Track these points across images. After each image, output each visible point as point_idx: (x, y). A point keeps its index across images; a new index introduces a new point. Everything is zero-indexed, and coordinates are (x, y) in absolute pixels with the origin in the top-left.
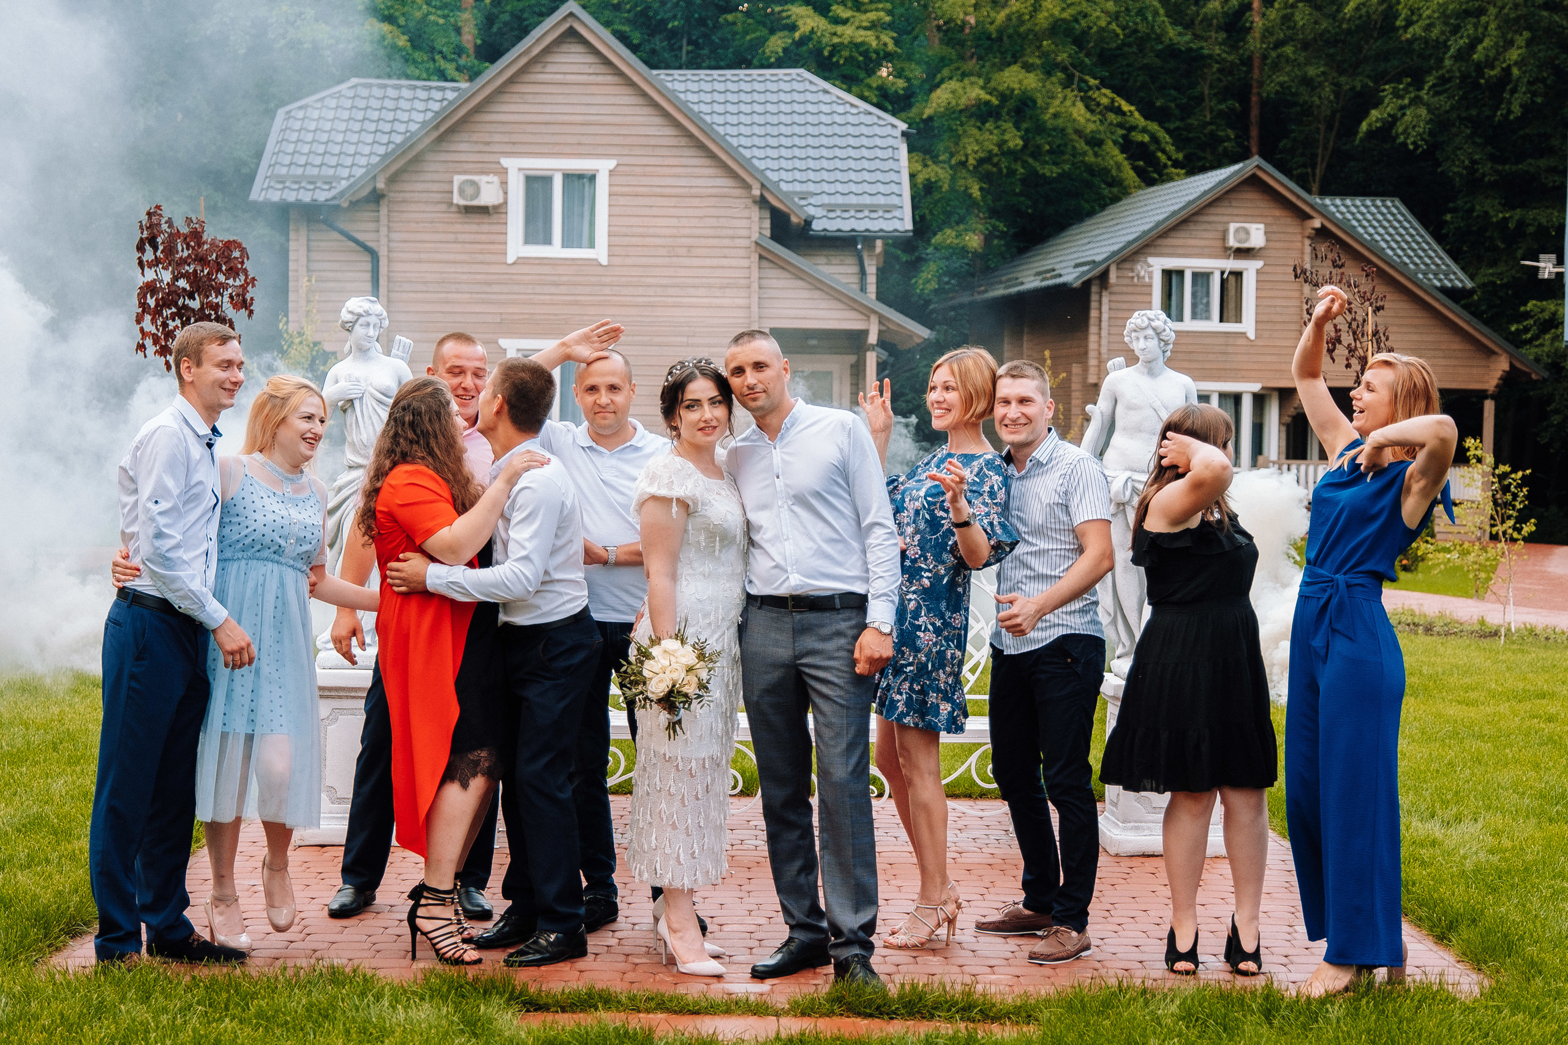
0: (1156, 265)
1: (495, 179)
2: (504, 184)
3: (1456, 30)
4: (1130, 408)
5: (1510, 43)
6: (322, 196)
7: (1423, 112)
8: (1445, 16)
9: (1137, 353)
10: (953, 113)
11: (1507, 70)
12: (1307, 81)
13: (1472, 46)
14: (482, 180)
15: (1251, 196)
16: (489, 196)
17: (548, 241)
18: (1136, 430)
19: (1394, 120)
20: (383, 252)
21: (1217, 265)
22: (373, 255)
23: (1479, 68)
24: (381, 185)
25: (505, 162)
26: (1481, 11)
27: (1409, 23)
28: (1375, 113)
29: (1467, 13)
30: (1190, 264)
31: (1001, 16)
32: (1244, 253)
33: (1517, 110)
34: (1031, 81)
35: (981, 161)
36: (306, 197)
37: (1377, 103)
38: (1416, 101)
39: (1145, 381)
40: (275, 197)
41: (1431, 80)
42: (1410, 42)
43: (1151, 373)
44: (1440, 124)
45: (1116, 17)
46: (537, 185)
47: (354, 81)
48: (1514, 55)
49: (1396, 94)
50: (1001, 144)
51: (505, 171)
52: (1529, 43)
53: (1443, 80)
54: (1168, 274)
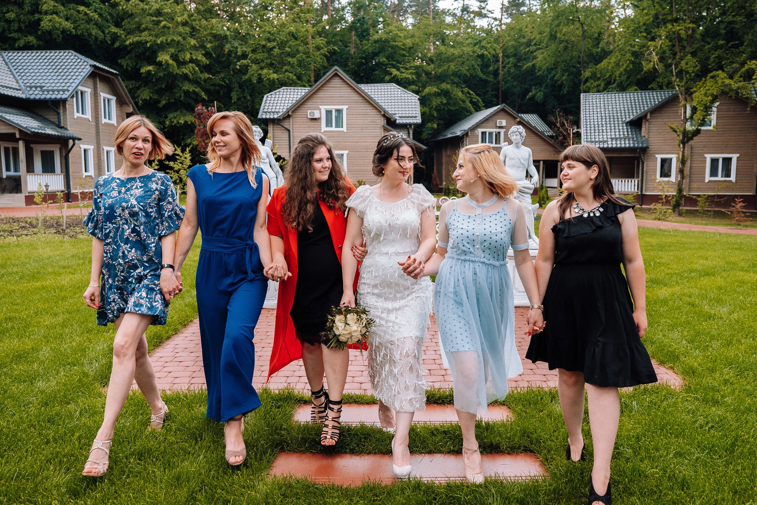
0: (480, 131)
1: (318, 111)
2: (320, 112)
3: (550, 73)
4: (511, 159)
5: (563, 75)
6: (276, 116)
7: (542, 93)
8: (548, 69)
9: (513, 140)
10: (429, 94)
11: (562, 82)
12: (513, 86)
13: (554, 76)
14: (315, 111)
15: (502, 114)
16: (317, 115)
17: (331, 126)
18: (513, 166)
19: (535, 95)
20: (291, 130)
21: (494, 130)
22: (289, 131)
23: (556, 81)
24: (290, 113)
25: (321, 107)
26: (556, 68)
27: (539, 71)
28: (530, 94)
29: (552, 69)
30: (488, 130)
31: (440, 71)
32: (501, 127)
33: (565, 92)
34: (449, 86)
35: (436, 107)
36: (272, 117)
37: (531, 91)
38: (540, 91)
39: (516, 150)
40: (264, 117)
41: (544, 85)
42: (539, 76)
43: (518, 147)
44: (546, 96)
45: (468, 70)
46: (329, 113)
47: (283, 88)
48: (564, 78)
49: (535, 89)
50: (441, 102)
51: (320, 109)
52: (568, 75)
53: (547, 85)
54: (483, 133)
